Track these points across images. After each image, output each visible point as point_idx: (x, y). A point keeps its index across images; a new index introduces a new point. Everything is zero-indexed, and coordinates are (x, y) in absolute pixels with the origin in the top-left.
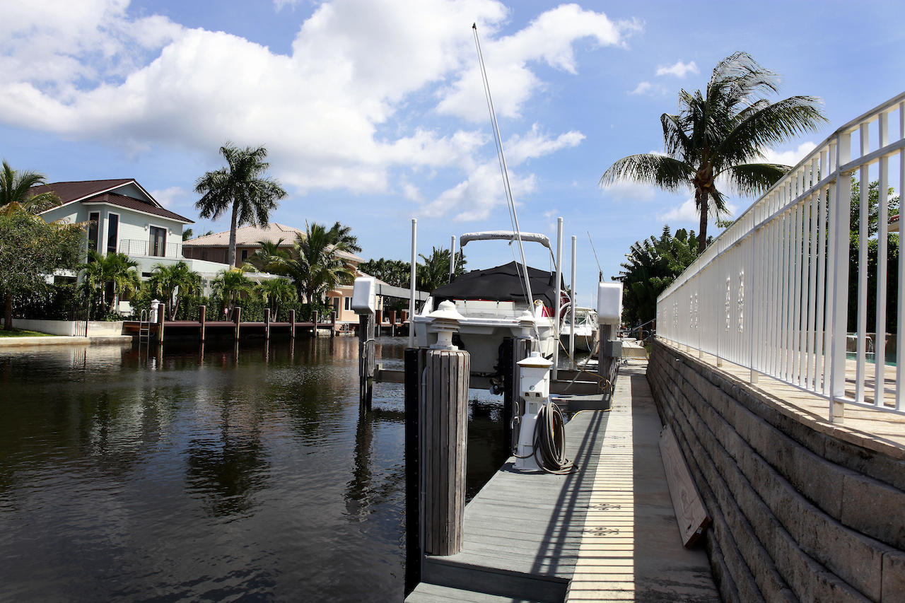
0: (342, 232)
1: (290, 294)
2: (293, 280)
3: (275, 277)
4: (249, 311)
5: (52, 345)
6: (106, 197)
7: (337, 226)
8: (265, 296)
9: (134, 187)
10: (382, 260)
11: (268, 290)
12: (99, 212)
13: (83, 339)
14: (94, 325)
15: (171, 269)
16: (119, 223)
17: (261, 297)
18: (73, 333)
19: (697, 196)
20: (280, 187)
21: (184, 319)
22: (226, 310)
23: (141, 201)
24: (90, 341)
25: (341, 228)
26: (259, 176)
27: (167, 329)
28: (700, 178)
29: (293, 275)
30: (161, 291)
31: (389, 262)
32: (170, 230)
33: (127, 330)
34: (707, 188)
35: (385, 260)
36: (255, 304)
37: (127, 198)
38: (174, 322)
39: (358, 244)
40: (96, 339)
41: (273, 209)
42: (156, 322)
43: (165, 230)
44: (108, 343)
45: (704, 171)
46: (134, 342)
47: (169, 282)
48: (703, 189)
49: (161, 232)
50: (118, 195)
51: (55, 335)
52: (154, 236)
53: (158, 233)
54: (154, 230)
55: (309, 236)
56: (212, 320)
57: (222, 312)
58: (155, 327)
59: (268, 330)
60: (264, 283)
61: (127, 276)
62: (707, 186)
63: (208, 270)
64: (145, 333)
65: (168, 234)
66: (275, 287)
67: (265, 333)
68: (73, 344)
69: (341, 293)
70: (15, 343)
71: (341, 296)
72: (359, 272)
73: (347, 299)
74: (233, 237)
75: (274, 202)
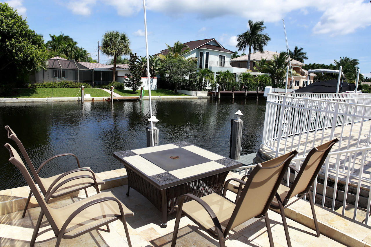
1: (268, 81)
2: (271, 75)
3: (263, 74)
4: (252, 87)
5: (187, 98)
6: (205, 46)
7: (296, 48)
8: (258, 81)
9: (214, 41)
11: (260, 79)
12: (203, 52)
13: (196, 97)
14: (199, 92)
15: (224, 72)
16: (209, 55)
17: (257, 82)
18: (193, 95)
20: (268, 37)
21: (228, 90)
22: (243, 87)
23: (217, 46)
24: (198, 98)
25: (298, 49)
26: (260, 33)
27: (221, 94)
29: (271, 73)
30: (221, 81)
31: (318, 64)
32: (226, 56)
33: (209, 94)
35: (316, 64)
36: (254, 84)
37: (212, 45)
38: (224, 92)
39: (306, 56)
40: (199, 97)
41: (266, 46)
42: (218, 92)
43: (224, 56)
44: (203, 98)
46: (211, 98)
47: (223, 77)
49: (223, 57)
50: (209, 45)
51: (188, 95)
52: (221, 59)
53: (222, 58)
54: (221, 57)
56: (238, 91)
57: (241, 87)
58: (217, 93)
59: (258, 95)
60: (259, 76)
61: (209, 76)
63: (239, 71)
64: (214, 95)
65: (225, 58)
66: (262, 78)
67: (257, 96)
68: (193, 98)
70: (178, 98)
71: (294, 80)
72: (303, 70)
73: (296, 81)
74: (249, 57)
75: (266, 42)
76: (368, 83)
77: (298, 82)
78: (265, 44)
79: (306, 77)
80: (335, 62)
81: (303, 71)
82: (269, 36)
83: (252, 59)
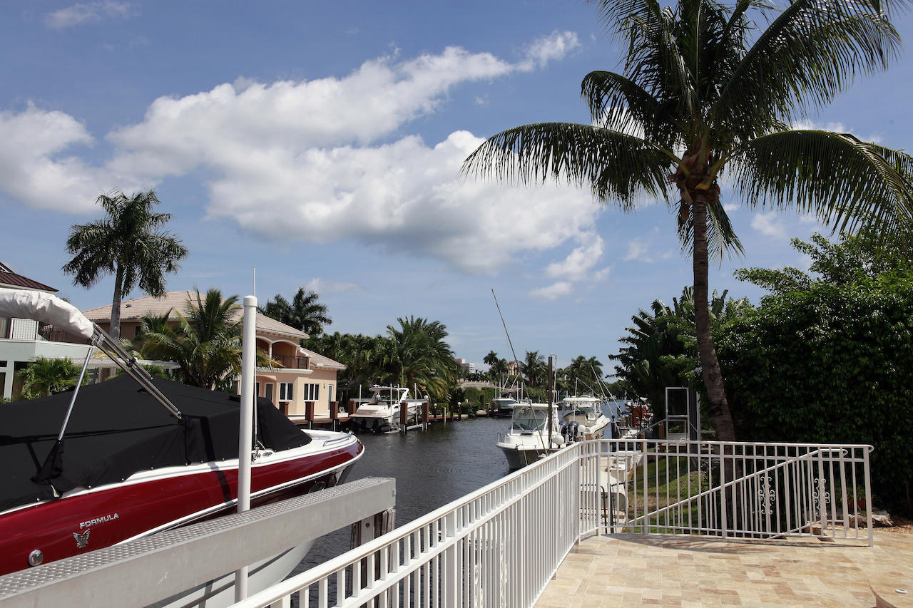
0: (308, 301)
2: (177, 367)
3: (148, 362)
7: (300, 294)
10: (337, 334)
19: (684, 209)
20: (180, 244)
25: (305, 296)
26: (154, 231)
28: (687, 172)
29: (177, 359)
34: (702, 192)
45: (694, 157)
48: (694, 194)
55: (201, 307)
62: (703, 186)
69: (274, 377)
71: (275, 382)
72: (302, 350)
73: (283, 386)
74: (116, 310)
75: (173, 263)
76: (478, 383)
77: (291, 386)
78: (170, 268)
79: (311, 371)
80: (389, 330)
81: (304, 355)
82: (183, 242)
83: (125, 313)
